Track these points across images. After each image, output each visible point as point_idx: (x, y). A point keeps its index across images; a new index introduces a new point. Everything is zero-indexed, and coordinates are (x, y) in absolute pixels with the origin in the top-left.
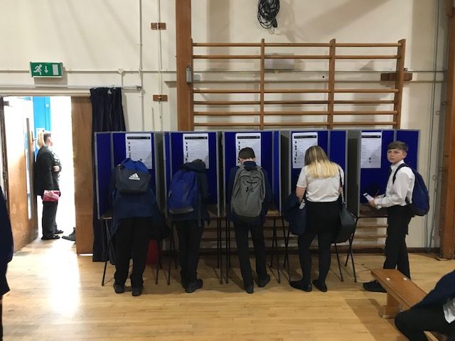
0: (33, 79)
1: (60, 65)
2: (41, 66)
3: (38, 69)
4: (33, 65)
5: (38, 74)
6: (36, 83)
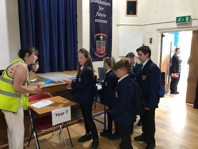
0: (176, 24)
1: (189, 17)
2: (181, 18)
3: (179, 20)
4: (177, 18)
5: (179, 22)
6: (177, 26)
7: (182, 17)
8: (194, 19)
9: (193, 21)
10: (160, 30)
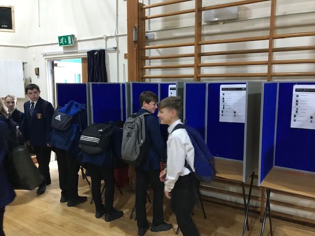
3: (62, 41)
5: (62, 44)
7: (64, 37)
8: (80, 41)
9: (79, 43)
10: (47, 55)
